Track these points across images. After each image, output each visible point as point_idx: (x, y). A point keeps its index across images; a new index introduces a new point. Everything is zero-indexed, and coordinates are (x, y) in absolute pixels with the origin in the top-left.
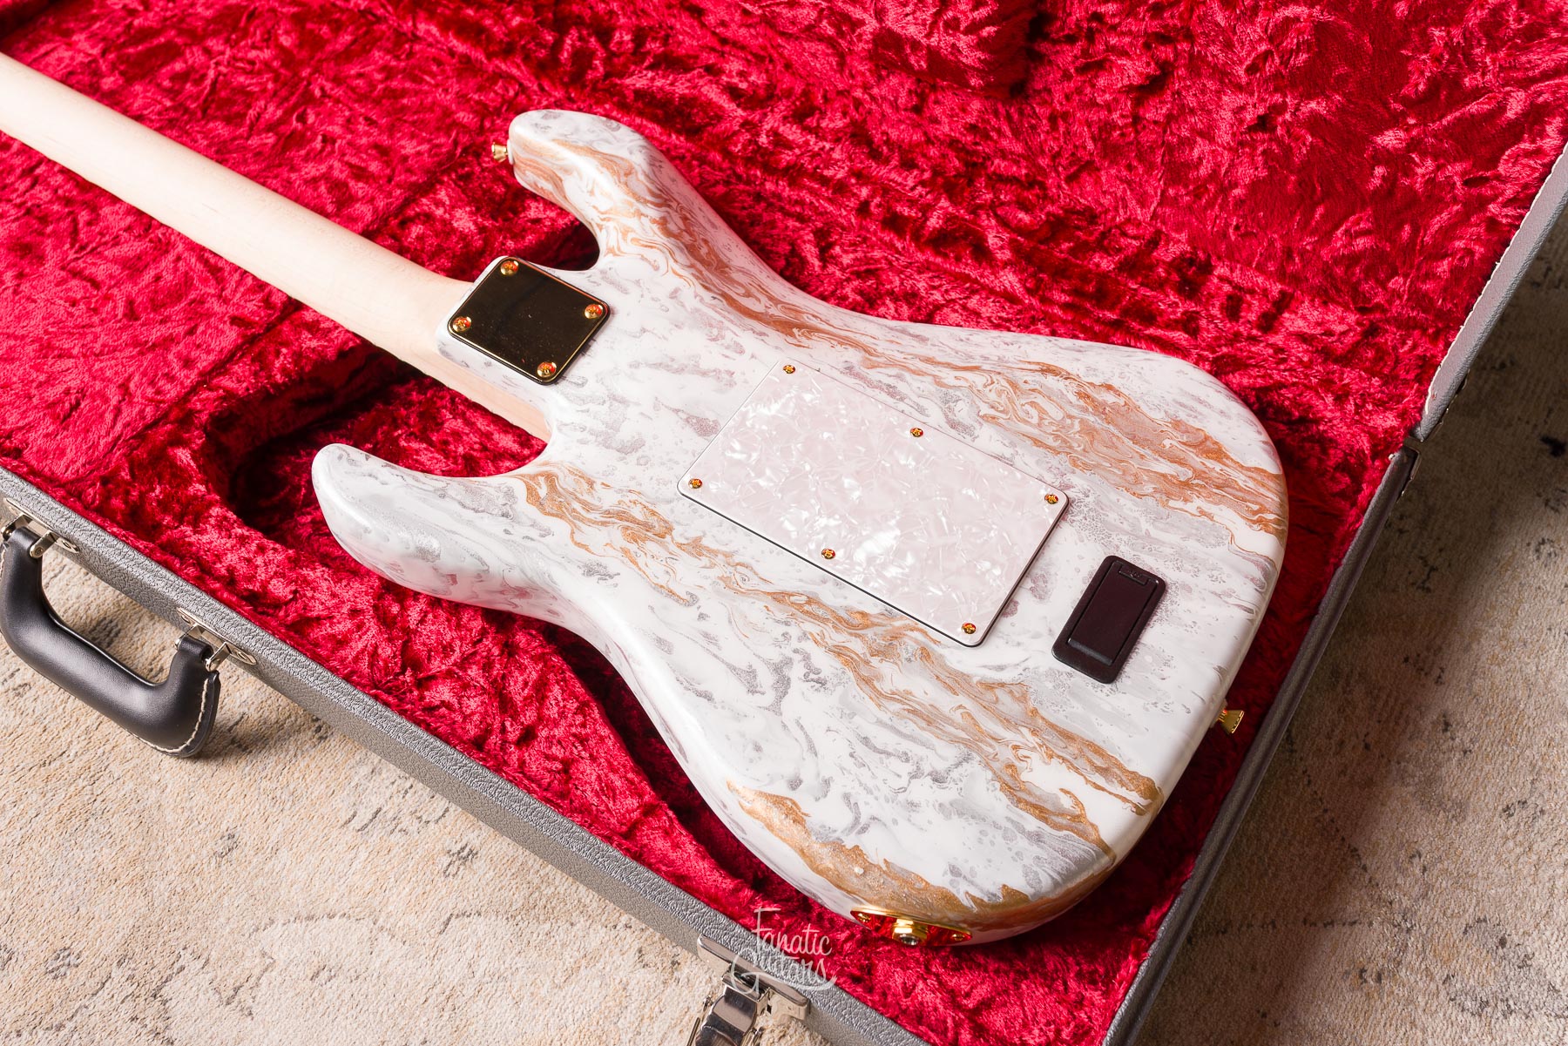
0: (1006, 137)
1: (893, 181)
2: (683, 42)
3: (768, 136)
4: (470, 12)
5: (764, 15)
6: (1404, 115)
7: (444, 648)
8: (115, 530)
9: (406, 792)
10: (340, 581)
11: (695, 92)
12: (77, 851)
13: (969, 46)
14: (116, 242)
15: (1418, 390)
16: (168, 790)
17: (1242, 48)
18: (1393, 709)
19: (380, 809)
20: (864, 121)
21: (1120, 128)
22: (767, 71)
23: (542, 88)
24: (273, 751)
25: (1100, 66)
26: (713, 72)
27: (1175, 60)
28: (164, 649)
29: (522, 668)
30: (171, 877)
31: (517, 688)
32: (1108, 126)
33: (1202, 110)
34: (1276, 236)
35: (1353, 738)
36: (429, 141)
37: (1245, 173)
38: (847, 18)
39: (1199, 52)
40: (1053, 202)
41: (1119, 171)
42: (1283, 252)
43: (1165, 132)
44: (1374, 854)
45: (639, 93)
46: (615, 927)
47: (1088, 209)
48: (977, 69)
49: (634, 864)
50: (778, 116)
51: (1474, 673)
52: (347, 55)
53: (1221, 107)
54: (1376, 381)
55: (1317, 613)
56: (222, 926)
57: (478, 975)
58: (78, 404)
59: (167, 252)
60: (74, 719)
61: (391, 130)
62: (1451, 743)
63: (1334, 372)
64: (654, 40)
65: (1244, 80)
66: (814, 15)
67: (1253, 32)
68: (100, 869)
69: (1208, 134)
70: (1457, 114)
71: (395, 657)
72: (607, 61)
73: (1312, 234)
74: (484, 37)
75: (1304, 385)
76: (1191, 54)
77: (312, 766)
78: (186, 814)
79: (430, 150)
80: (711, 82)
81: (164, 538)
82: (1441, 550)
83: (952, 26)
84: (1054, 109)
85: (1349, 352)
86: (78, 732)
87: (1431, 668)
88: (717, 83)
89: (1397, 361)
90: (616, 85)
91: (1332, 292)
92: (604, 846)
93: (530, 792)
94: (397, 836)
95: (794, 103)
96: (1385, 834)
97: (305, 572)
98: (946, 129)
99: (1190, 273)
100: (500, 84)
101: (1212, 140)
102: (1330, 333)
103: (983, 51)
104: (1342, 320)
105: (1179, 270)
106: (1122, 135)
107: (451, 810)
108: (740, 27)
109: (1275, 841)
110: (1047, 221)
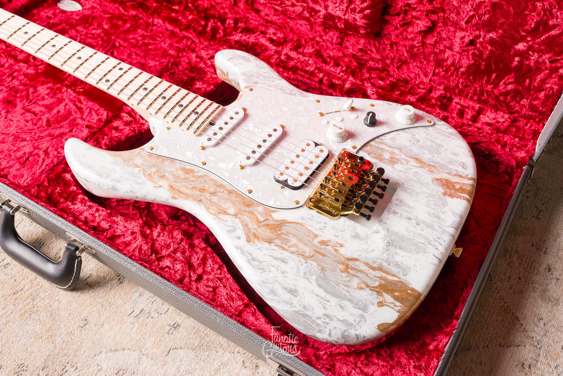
0: (374, 53)
1: (331, 71)
2: (252, 23)
3: (284, 56)
4: (174, 15)
5: (282, 10)
6: (526, 37)
7: (167, 245)
8: (42, 204)
9: (153, 302)
10: (127, 221)
11: (257, 41)
12: (27, 327)
13: (360, 18)
14: (43, 99)
15: (533, 143)
16: (62, 303)
17: (463, 14)
18: (528, 263)
19: (143, 309)
20: (320, 49)
21: (417, 47)
22: (284, 32)
23: (200, 41)
24: (102, 288)
25: (410, 24)
26: (264, 33)
27: (438, 20)
28: (61, 250)
29: (197, 253)
30: (63, 336)
31: (195, 260)
32: (412, 47)
33: (448, 39)
34: (477, 86)
35: (514, 275)
36: (159, 61)
37: (465, 62)
38: (313, 10)
39: (447, 16)
40: (392, 76)
41: (417, 64)
42: (480, 92)
43: (434, 48)
44: (525, 319)
45: (236, 42)
46: (234, 353)
47: (405, 79)
48: (363, 27)
49: (241, 326)
50: (288, 49)
51: (559, 250)
52: (129, 31)
53: (455, 37)
54: (517, 139)
55: (499, 226)
56: (82, 354)
57: (181, 372)
58: (29, 158)
59: (62, 102)
60: (26, 276)
61: (145, 57)
62: (552, 276)
63: (501, 137)
64: (242, 22)
65: (464, 27)
66: (301, 9)
67: (468, 8)
68: (36, 333)
69: (451, 48)
70: (547, 35)
71: (148, 249)
72: (224, 31)
73: (491, 84)
74: (179, 23)
75: (490, 142)
76: (444, 17)
77: (117, 293)
78: (69, 312)
79: (159, 64)
80: (263, 37)
81: (61, 206)
82: (543, 204)
83: (354, 10)
84: (392, 41)
85: (506, 129)
86: (28, 281)
87: (542, 248)
88: (265, 37)
89: (525, 132)
90: (228, 39)
91: (499, 106)
92: (229, 319)
93: (201, 299)
94: (150, 319)
95: (294, 44)
96: (529, 311)
97: (114, 218)
98: (351, 51)
99: (444, 101)
100: (185, 40)
101: (452, 50)
102: (498, 122)
103: (365, 20)
104: (503, 117)
105: (440, 101)
106: (418, 50)
107: (170, 309)
108: (273, 16)
109: (486, 315)
110: (390, 84)
